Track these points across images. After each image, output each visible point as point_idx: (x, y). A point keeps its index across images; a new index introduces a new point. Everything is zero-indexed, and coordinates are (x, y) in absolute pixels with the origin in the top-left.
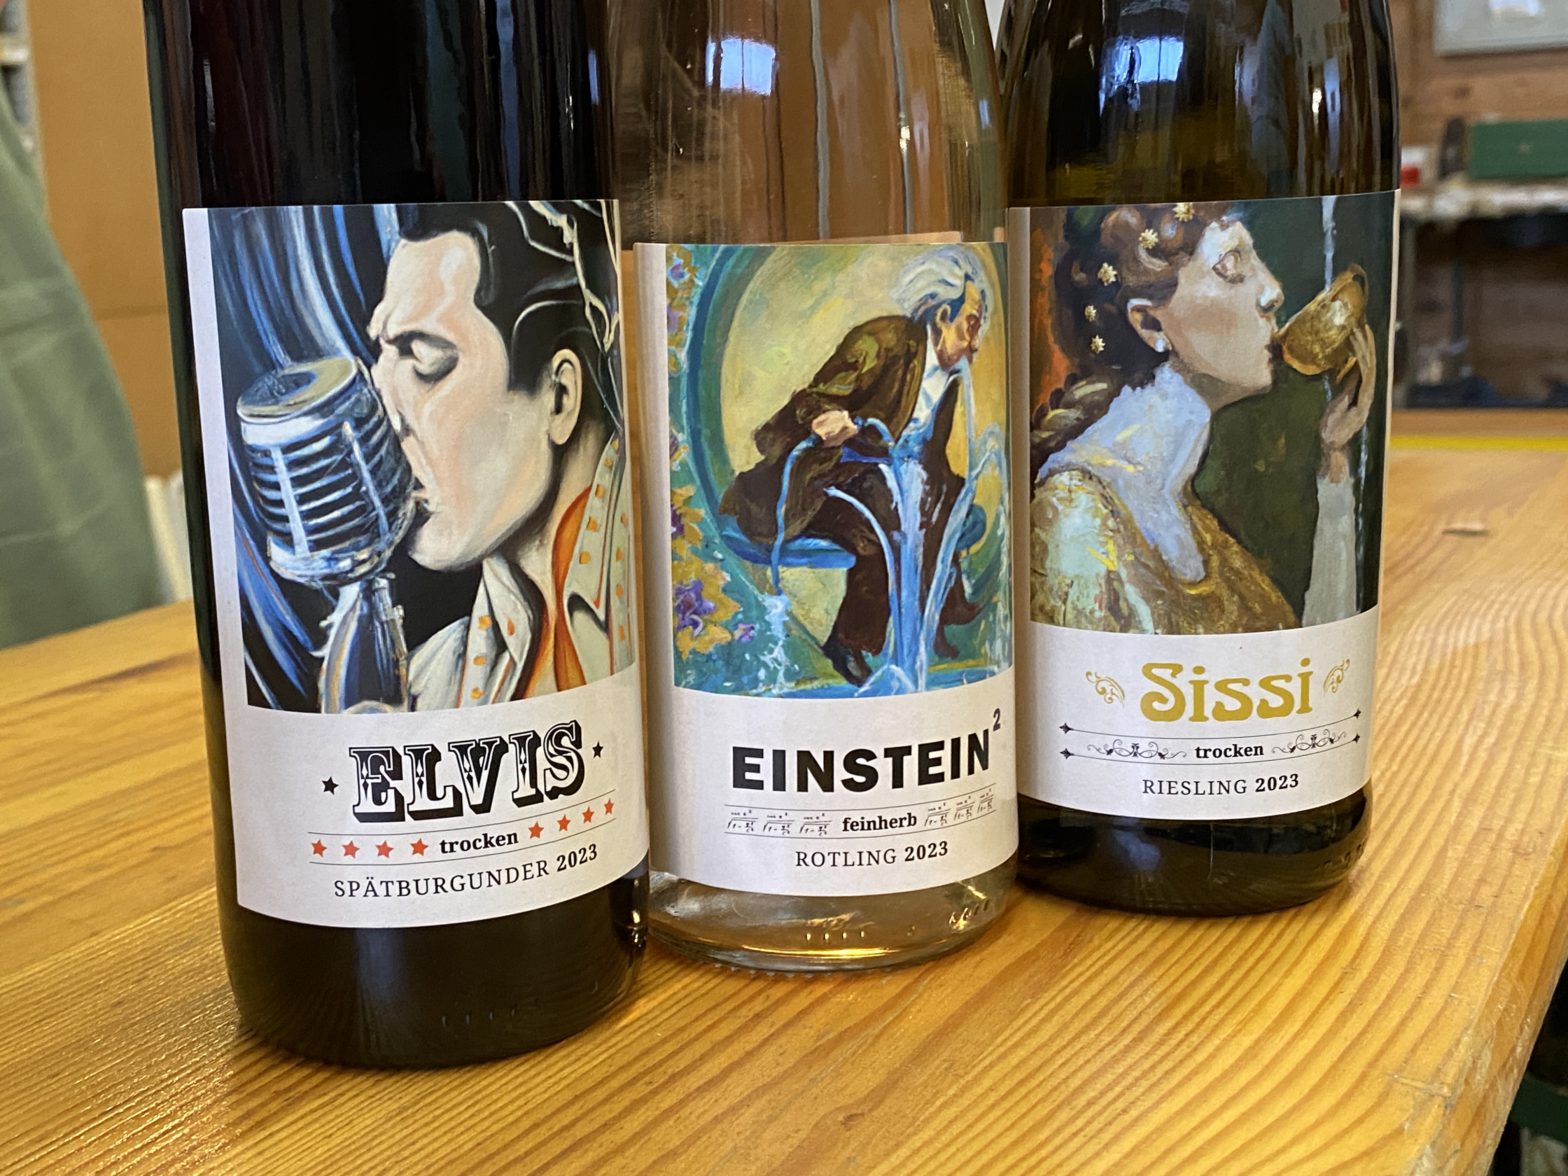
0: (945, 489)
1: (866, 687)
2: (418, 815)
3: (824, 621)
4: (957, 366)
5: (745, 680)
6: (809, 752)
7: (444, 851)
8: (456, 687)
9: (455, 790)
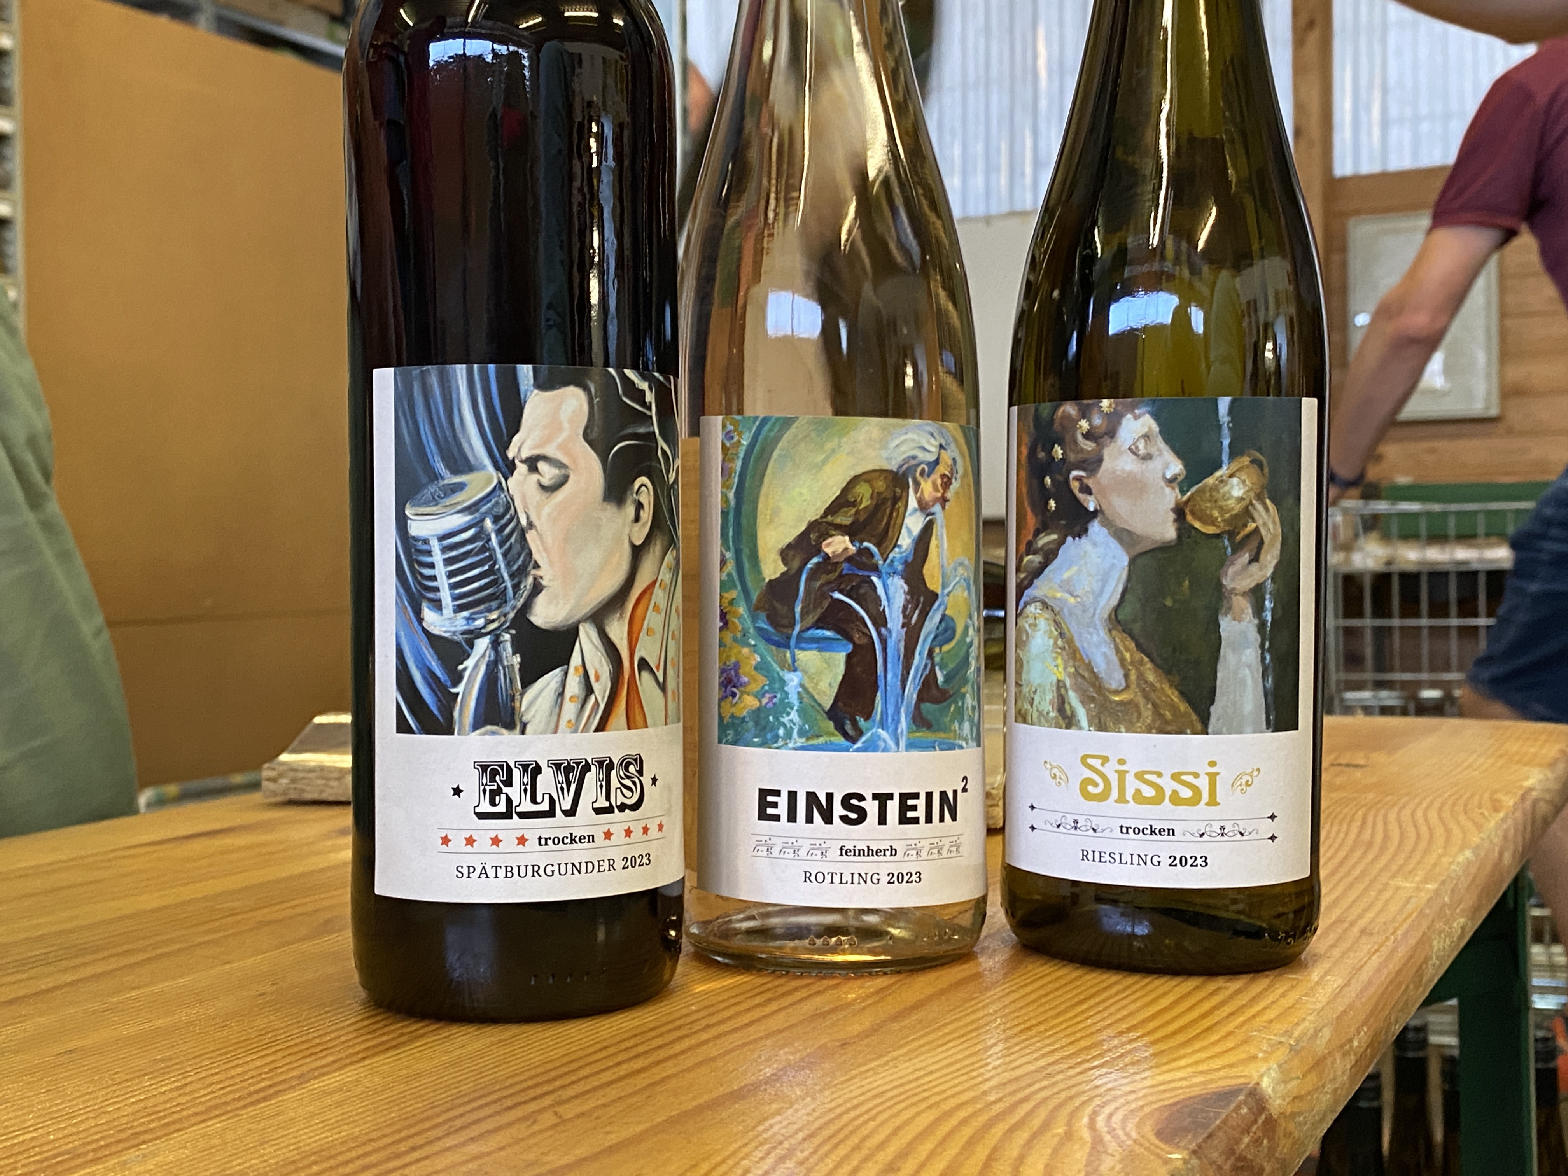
0: (922, 599)
1: (859, 745)
2: (523, 815)
3: (828, 692)
4: (932, 510)
5: (769, 736)
6: (814, 793)
7: (540, 844)
8: (555, 718)
9: (551, 798)
